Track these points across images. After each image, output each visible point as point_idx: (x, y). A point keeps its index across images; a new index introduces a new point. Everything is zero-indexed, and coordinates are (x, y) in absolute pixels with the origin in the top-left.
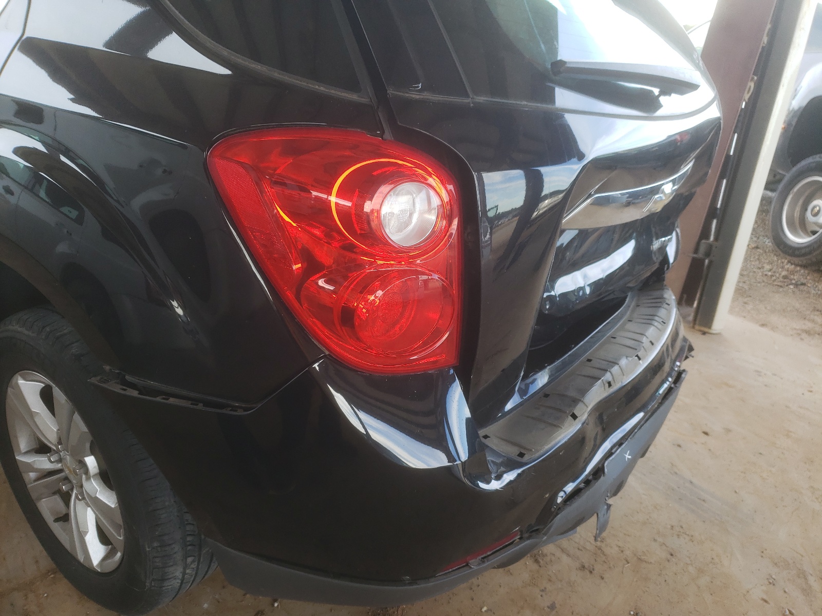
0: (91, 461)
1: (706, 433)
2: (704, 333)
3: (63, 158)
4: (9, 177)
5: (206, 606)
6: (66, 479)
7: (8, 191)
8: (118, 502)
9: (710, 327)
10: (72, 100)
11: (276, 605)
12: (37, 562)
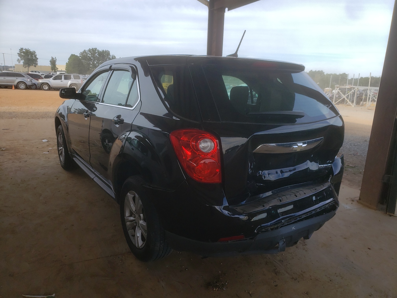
0: (142, 215)
1: (369, 249)
2: (391, 216)
3: (146, 139)
4: (133, 145)
5: (167, 266)
6: (136, 222)
7: (133, 149)
8: (147, 224)
9: (394, 213)
10: (154, 126)
11: (187, 270)
12: (126, 250)
